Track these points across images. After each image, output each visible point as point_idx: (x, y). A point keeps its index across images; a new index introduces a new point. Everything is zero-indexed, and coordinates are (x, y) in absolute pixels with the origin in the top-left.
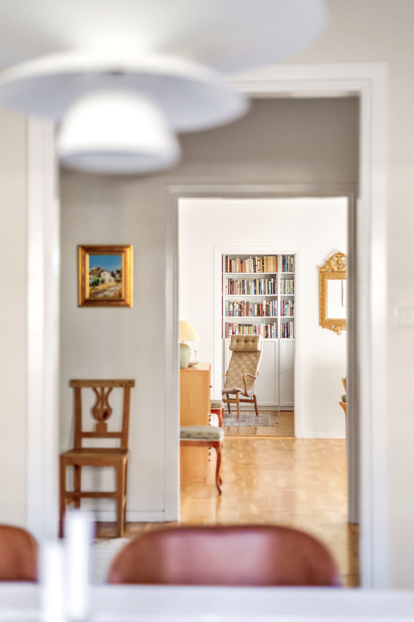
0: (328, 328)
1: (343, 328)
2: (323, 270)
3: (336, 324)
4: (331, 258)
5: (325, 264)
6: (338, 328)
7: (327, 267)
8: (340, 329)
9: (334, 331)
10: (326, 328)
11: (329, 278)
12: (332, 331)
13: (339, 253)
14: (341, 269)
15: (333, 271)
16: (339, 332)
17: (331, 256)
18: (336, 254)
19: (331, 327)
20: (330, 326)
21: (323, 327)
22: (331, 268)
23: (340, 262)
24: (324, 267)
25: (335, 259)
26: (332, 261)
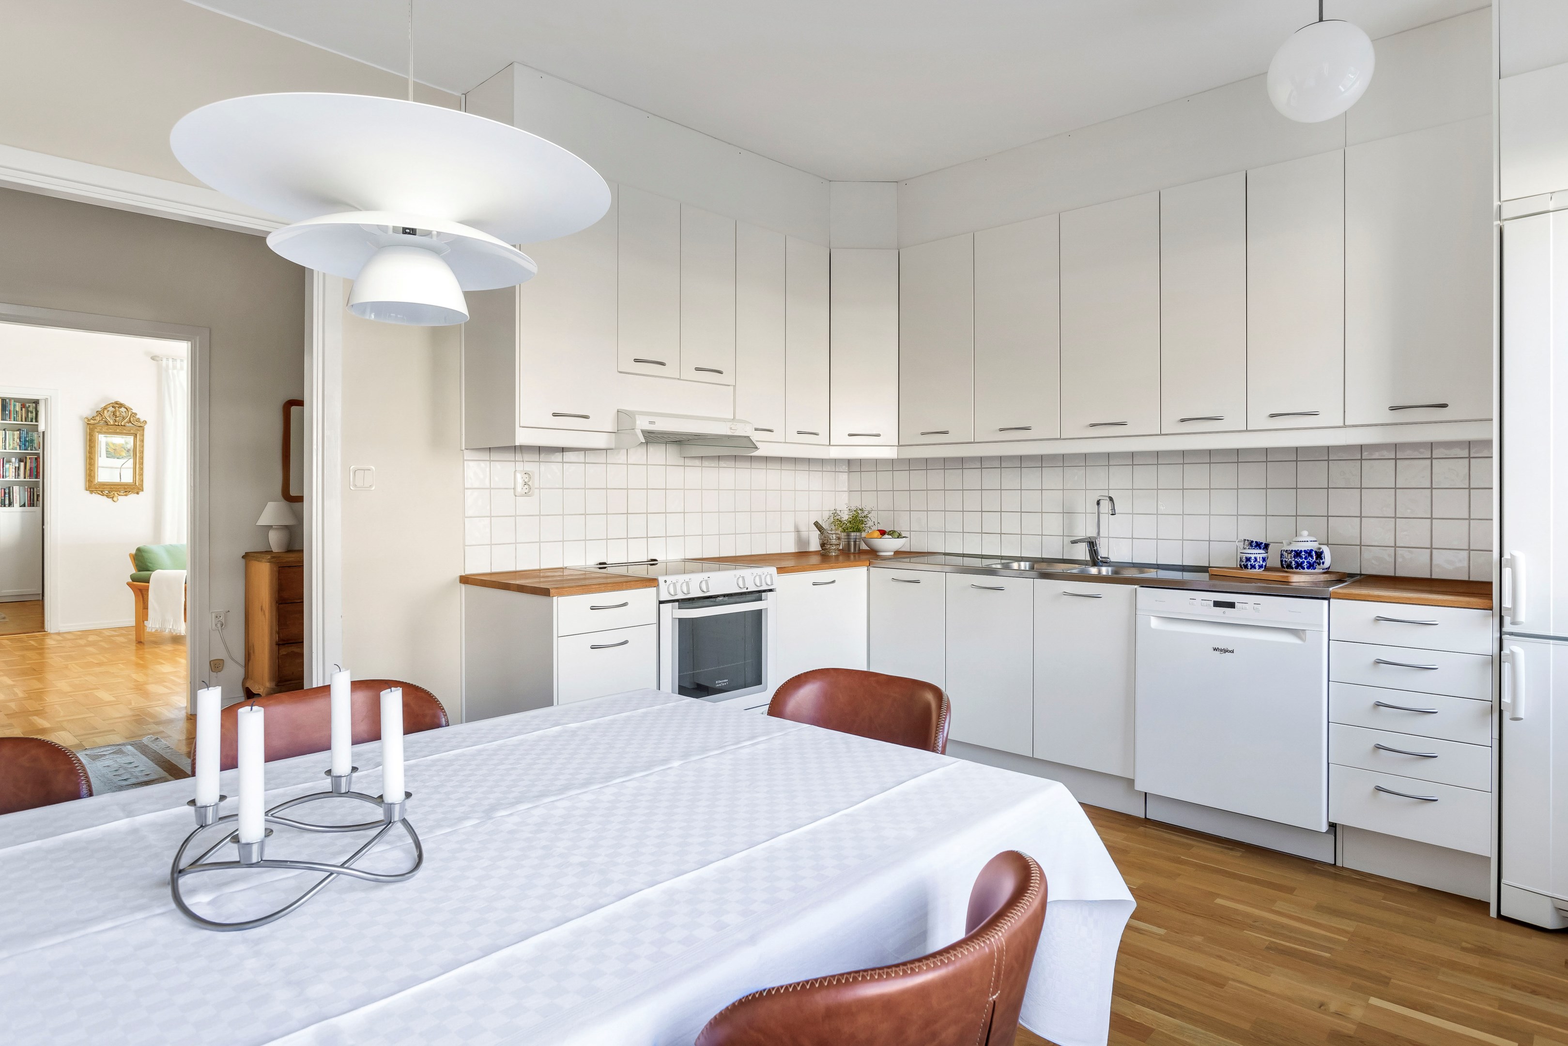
0: (99, 494)
1: (122, 494)
2: (92, 422)
3: (111, 488)
4: (105, 408)
5: (95, 414)
6: (114, 494)
7: (98, 418)
8: (116, 495)
9: (108, 497)
10: (95, 493)
11: (100, 433)
12: (105, 497)
13: (116, 403)
14: (119, 422)
15: (106, 423)
16: (115, 499)
17: (103, 405)
18: (112, 403)
19: (103, 492)
20: (102, 492)
21: (92, 492)
22: (104, 420)
23: (118, 414)
24: (93, 418)
25: (111, 409)
26: (106, 412)
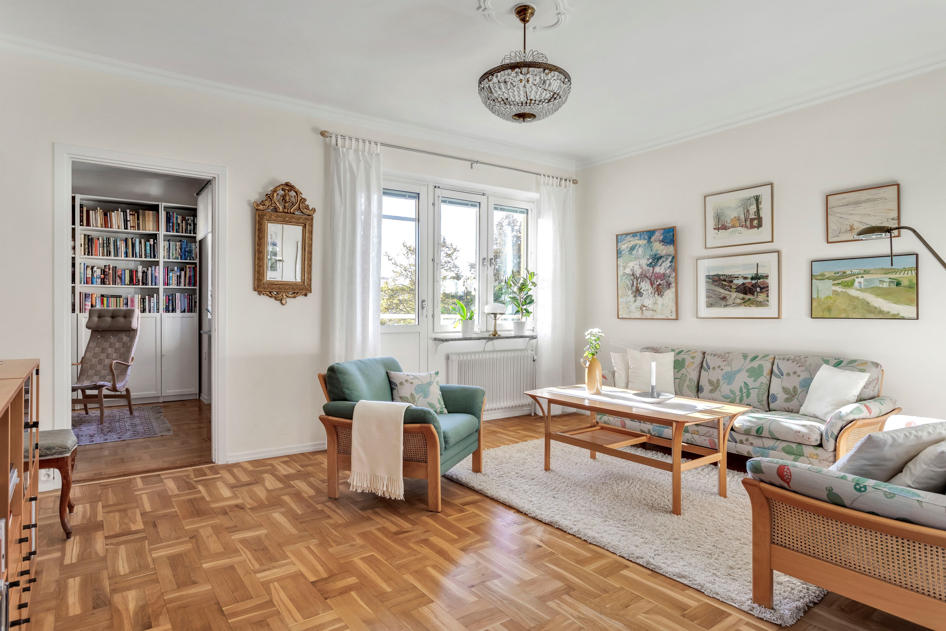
0: (267, 295)
1: (290, 295)
2: (261, 207)
3: (280, 289)
4: (275, 191)
5: (264, 198)
6: (282, 295)
7: (267, 203)
8: (285, 296)
9: (276, 300)
10: (264, 294)
11: (270, 221)
12: (273, 300)
13: (287, 184)
14: (288, 209)
15: (276, 210)
16: (284, 302)
17: (272, 188)
18: (282, 184)
19: (272, 293)
20: (270, 293)
21: (260, 293)
22: (273, 205)
23: (287, 198)
24: (262, 203)
25: (281, 192)
26: (275, 195)
